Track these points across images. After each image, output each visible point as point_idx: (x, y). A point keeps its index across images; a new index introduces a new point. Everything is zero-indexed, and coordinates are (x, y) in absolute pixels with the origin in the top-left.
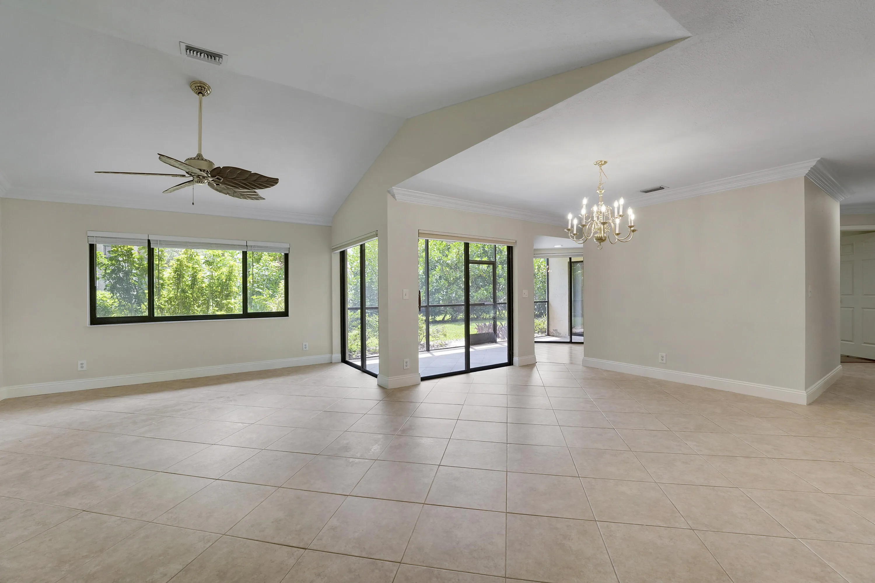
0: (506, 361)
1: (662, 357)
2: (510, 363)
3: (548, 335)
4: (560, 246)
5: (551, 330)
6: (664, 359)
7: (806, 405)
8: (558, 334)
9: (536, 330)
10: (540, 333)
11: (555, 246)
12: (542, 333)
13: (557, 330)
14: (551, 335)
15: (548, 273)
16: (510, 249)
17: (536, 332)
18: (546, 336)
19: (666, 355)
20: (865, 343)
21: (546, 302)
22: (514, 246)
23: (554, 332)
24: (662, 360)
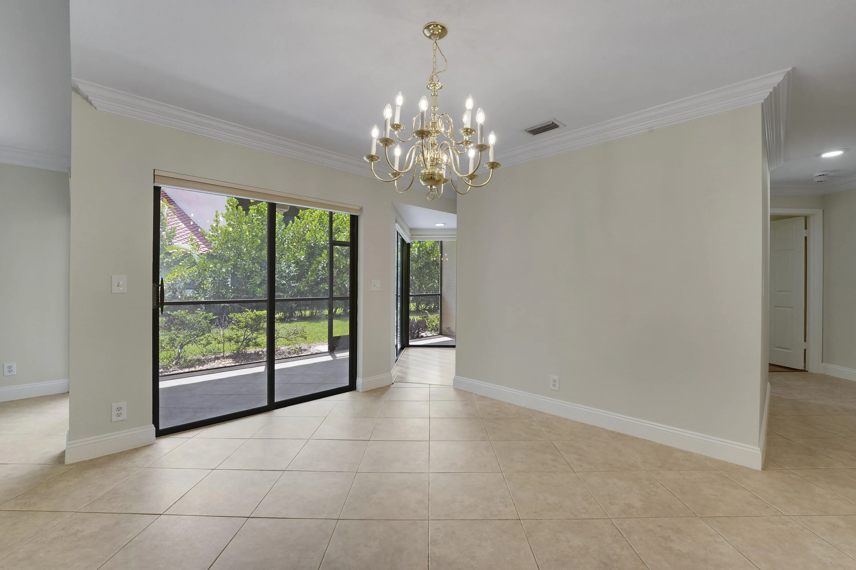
0: (346, 383)
1: (554, 381)
2: (352, 387)
3: (441, 334)
4: (443, 225)
5: (444, 328)
6: (557, 384)
7: (760, 470)
8: (451, 333)
9: (429, 328)
10: (433, 331)
11: (437, 225)
12: (435, 331)
13: (450, 328)
14: (444, 333)
15: (441, 261)
16: (354, 220)
17: (430, 329)
18: (439, 334)
19: (559, 378)
20: (778, 347)
21: (439, 295)
22: (359, 215)
23: (447, 331)
24: (554, 386)
